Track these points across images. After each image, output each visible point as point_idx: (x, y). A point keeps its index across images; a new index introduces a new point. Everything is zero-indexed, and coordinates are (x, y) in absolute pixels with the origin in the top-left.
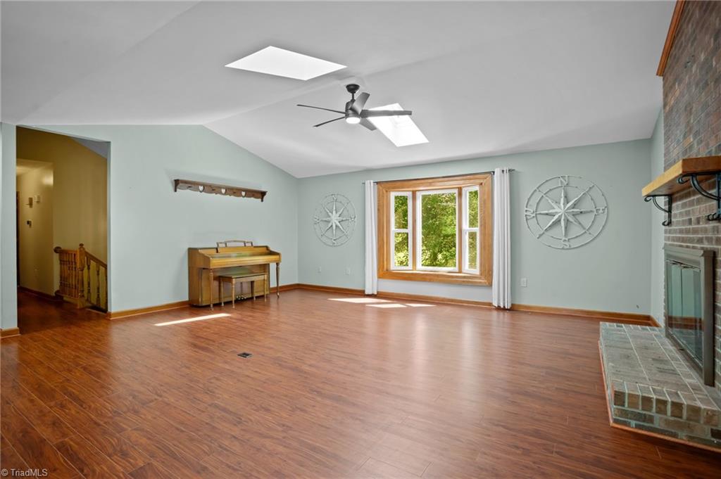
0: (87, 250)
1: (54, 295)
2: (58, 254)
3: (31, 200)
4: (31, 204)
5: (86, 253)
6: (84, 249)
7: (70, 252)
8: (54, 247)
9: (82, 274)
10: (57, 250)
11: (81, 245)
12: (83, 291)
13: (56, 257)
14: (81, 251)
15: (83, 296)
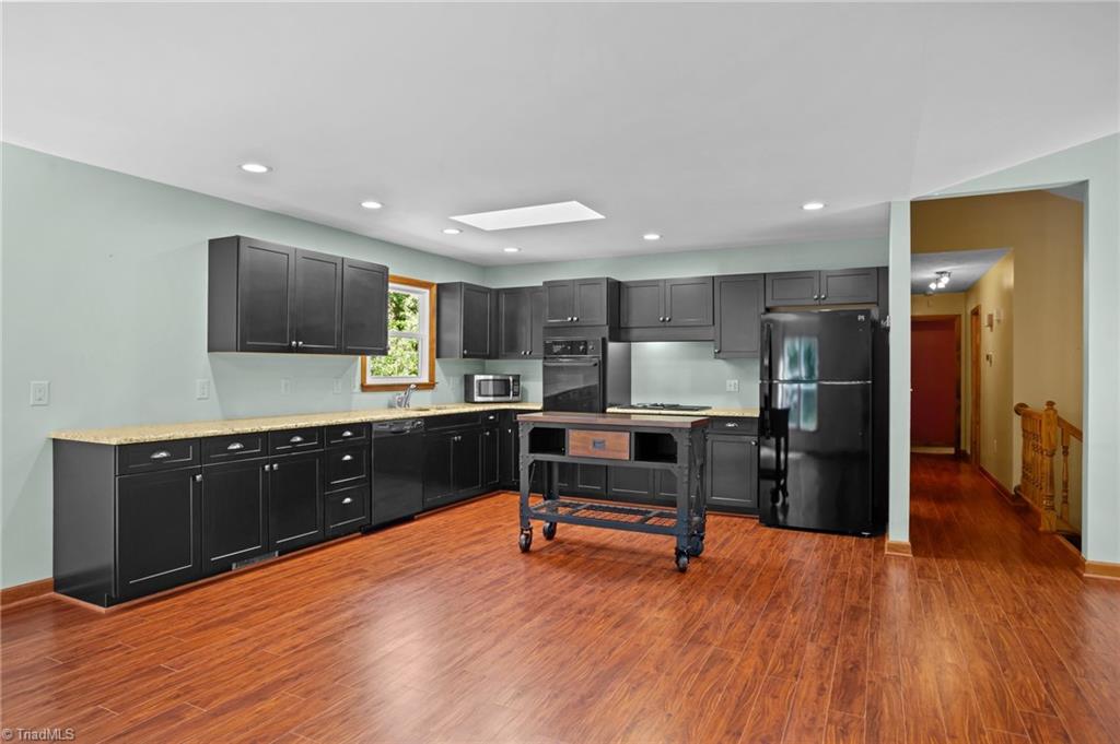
0: (1059, 414)
1: (1013, 493)
2: (1020, 417)
3: (991, 317)
4: (991, 325)
5: (1059, 419)
6: (1056, 412)
7: (1036, 417)
8: (1015, 404)
9: (1052, 464)
10: (1021, 409)
11: (1050, 404)
12: (1051, 498)
13: (1017, 420)
14: (1048, 416)
15: (1053, 508)
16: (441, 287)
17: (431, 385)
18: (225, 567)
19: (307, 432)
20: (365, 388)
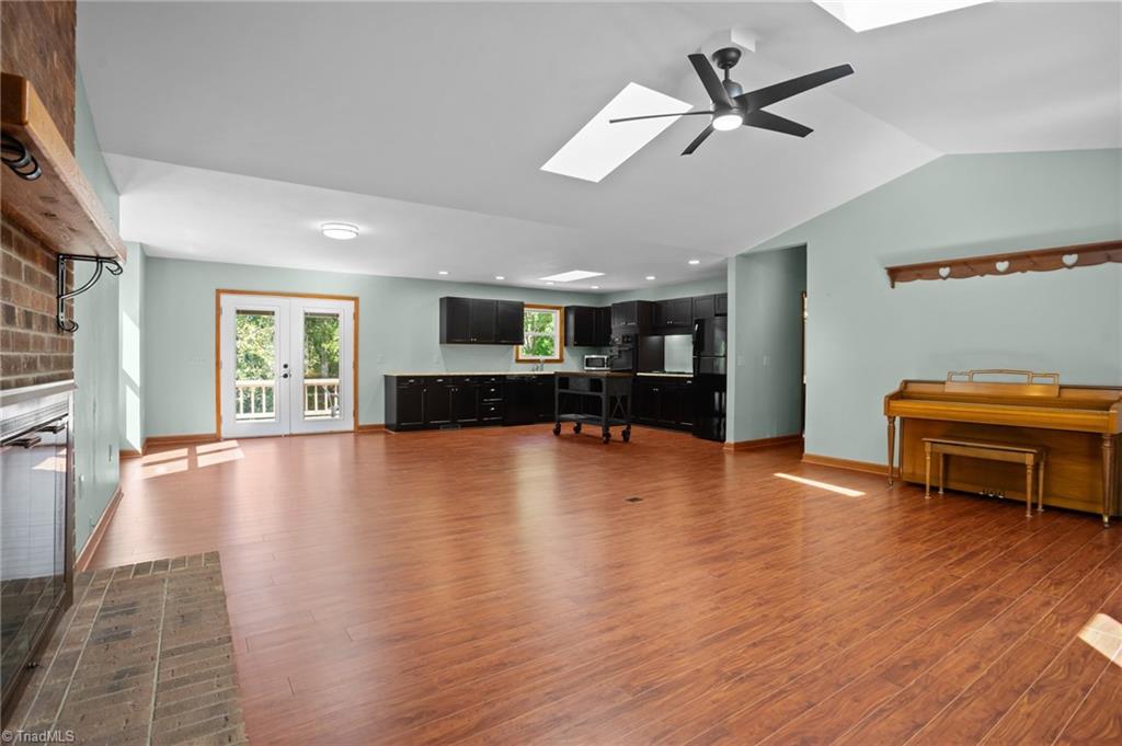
16: (566, 308)
17: (560, 361)
18: (436, 427)
19: (472, 377)
20: (518, 361)
